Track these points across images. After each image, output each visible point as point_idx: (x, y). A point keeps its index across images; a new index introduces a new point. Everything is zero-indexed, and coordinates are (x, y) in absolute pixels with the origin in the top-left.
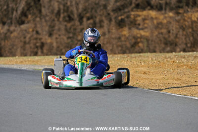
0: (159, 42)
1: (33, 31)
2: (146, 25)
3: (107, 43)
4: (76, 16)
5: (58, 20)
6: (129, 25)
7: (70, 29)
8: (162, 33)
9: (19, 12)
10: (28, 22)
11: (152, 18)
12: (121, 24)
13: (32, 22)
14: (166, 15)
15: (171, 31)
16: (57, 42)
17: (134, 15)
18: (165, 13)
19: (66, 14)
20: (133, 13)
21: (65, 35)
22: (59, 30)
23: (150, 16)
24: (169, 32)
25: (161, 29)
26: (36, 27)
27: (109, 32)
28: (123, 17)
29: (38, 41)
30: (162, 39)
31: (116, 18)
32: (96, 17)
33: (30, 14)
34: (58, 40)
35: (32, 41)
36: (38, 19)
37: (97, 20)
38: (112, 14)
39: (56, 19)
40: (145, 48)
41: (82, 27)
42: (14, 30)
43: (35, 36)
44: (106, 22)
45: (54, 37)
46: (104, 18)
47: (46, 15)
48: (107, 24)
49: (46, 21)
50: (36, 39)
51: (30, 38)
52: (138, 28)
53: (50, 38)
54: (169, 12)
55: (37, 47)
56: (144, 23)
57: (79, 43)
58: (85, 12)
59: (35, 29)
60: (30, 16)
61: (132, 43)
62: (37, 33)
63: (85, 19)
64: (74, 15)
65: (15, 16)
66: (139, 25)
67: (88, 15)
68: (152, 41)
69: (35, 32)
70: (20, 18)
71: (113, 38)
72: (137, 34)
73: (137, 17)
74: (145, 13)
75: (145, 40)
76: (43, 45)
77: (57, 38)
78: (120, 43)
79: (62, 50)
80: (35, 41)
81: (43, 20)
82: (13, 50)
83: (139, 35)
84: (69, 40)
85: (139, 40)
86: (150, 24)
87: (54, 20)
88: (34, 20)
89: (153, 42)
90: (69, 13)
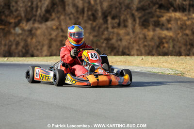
1: (57, 28)
2: (170, 26)
3: (133, 43)
4: (100, 15)
5: (83, 19)
7: (95, 27)
8: (187, 35)
9: (43, 9)
10: (53, 20)
11: (176, 20)
13: (56, 19)
14: (190, 17)
18: (189, 15)
25: (185, 29)
26: (60, 25)
27: (134, 31)
28: (146, 17)
29: (64, 38)
31: (140, 18)
32: (120, 17)
36: (62, 17)
37: (122, 20)
38: (136, 13)
39: (81, 18)
40: (171, 49)
43: (61, 34)
44: (130, 21)
47: (71, 13)
48: (132, 23)
49: (70, 19)
50: (62, 36)
51: (56, 36)
52: (161, 29)
57: (105, 42)
59: (60, 27)
60: (53, 14)
61: (157, 43)
62: (62, 31)
63: (109, 19)
64: (98, 14)
65: (40, 14)
66: (163, 25)
69: (60, 30)
70: (44, 15)
71: (139, 38)
75: (171, 41)
78: (146, 43)
80: (61, 38)
81: (68, 18)
82: (39, 47)
83: (163, 36)
84: (95, 39)
85: (164, 40)
86: (174, 25)
87: (78, 18)
88: (59, 18)
89: (178, 43)
90: (93, 12)
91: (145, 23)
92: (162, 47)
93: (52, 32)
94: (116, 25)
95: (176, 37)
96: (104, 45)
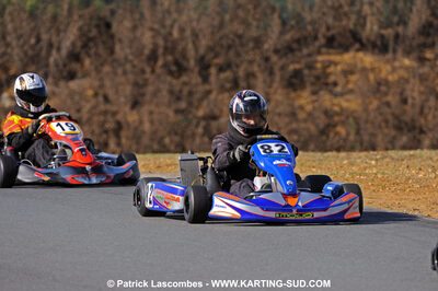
0: (383, 125)
1: (96, 95)
2: (350, 86)
4: (192, 63)
5: (153, 71)
6: (313, 84)
7: (181, 91)
8: (388, 104)
9: (64, 52)
10: (84, 76)
11: (364, 70)
12: (294, 82)
13: (93, 74)
14: (397, 64)
15: (410, 101)
16: (152, 122)
17: (323, 62)
18: (395, 59)
19: (170, 58)
20: (320, 58)
21: (169, 105)
22: (156, 93)
23: (359, 65)
24: (405, 101)
25: (386, 94)
26: (102, 86)
28: (297, 66)
29: (110, 118)
30: (390, 118)
31: (283, 68)
32: (238, 66)
33: (89, 56)
34: (155, 117)
35: (95, 119)
36: (107, 69)
37: (241, 73)
38: (274, 58)
39: (148, 70)
40: (352, 137)
41: (207, 87)
42: (54, 93)
43: (102, 107)
44: (261, 77)
45: (145, 109)
46: (255, 68)
47: (126, 59)
48: (265, 82)
49: (125, 73)
50: (105, 113)
51: (90, 111)
52: (331, 92)
53: (135, 112)
54: (404, 56)
55: (106, 132)
56: (348, 82)
58: (211, 55)
59: (101, 92)
60: (87, 62)
61: (322, 126)
62: (106, 99)
63: (213, 71)
64: (188, 60)
65: (55, 60)
66: (335, 84)
67: (219, 61)
68: (366, 122)
69: (101, 99)
70: (65, 65)
71: (280, 114)
72: (333, 105)
73: (328, 66)
74: (348, 57)
75: (351, 120)
76: (119, 127)
77: (151, 113)
78: (294, 126)
79: (162, 138)
80: (102, 118)
81: (120, 71)
83: (336, 109)
84: (180, 117)
85: (336, 119)
86: (360, 83)
87: (143, 72)
88: (98, 71)
89: (369, 125)
90: (178, 56)
91: (294, 80)
92: (332, 135)
93: (83, 103)
94: (228, 85)
95: (366, 110)
96: (200, 130)
